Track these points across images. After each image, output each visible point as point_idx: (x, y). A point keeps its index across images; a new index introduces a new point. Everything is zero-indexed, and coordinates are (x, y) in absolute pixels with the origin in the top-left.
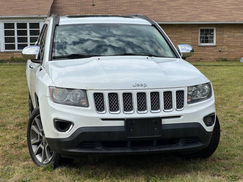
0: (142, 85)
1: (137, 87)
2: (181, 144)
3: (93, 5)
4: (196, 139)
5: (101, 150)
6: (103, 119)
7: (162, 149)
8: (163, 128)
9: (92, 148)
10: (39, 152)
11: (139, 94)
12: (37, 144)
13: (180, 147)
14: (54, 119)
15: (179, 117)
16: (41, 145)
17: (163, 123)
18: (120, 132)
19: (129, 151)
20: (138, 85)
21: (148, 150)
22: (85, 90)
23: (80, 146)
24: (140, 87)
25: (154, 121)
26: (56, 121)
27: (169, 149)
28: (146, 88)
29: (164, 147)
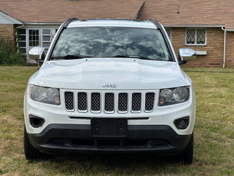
0: (111, 86)
1: (106, 88)
2: (149, 146)
3: (178, 13)
4: (166, 142)
6: (71, 117)
7: (128, 150)
8: (129, 129)
9: (62, 144)
11: (107, 95)
13: (148, 148)
14: (30, 115)
15: (147, 118)
17: (129, 124)
18: (86, 130)
19: (95, 149)
20: (107, 86)
21: (113, 150)
22: (59, 89)
23: (50, 142)
24: (109, 88)
25: (119, 121)
26: (31, 117)
27: (135, 150)
28: (115, 89)
29: (130, 148)
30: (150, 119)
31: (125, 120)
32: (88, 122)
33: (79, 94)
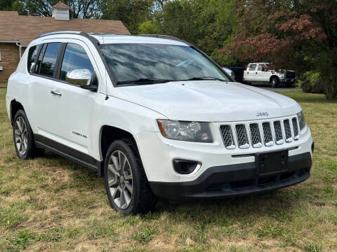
0: (264, 114)
1: (260, 117)
5: (230, 192)
6: (233, 156)
8: (290, 161)
9: (219, 190)
10: (118, 195)
11: (264, 125)
12: (114, 186)
14: (174, 159)
15: (297, 147)
16: (119, 187)
17: (289, 155)
20: (261, 115)
22: (208, 123)
23: (208, 190)
24: (263, 117)
30: (299, 148)
31: (286, 151)
32: (252, 159)
33: (237, 126)
